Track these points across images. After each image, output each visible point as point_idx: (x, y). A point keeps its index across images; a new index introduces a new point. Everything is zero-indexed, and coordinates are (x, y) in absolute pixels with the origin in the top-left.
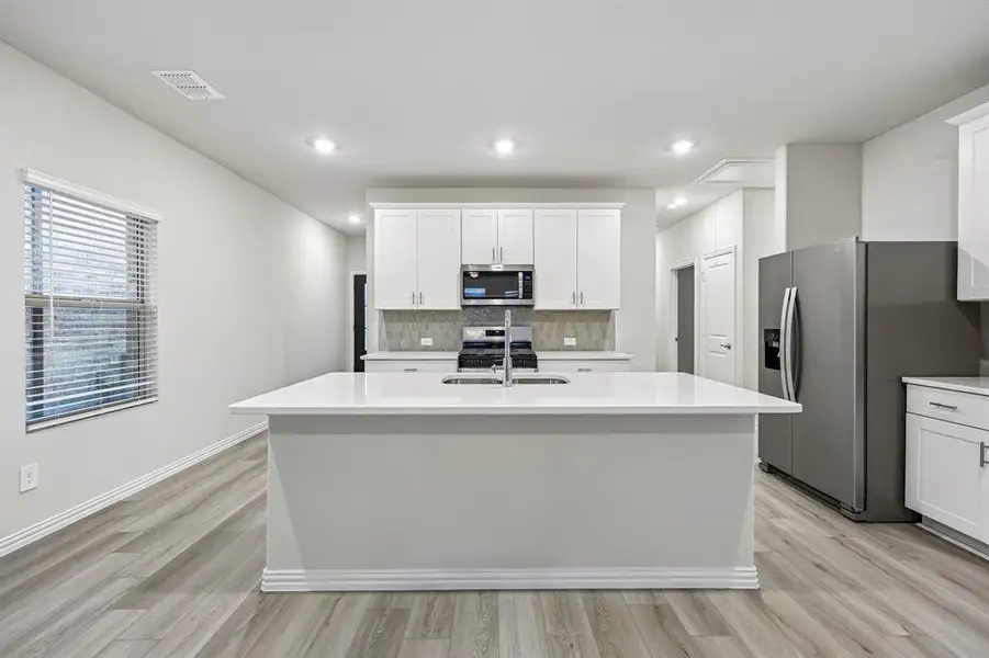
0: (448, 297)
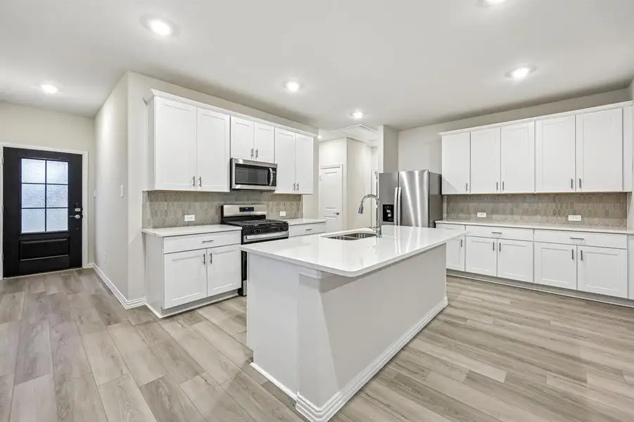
0: (220, 183)
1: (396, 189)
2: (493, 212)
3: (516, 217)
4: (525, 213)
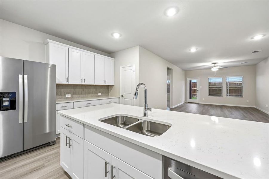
1: (21, 76)
2: (74, 94)
3: (83, 95)
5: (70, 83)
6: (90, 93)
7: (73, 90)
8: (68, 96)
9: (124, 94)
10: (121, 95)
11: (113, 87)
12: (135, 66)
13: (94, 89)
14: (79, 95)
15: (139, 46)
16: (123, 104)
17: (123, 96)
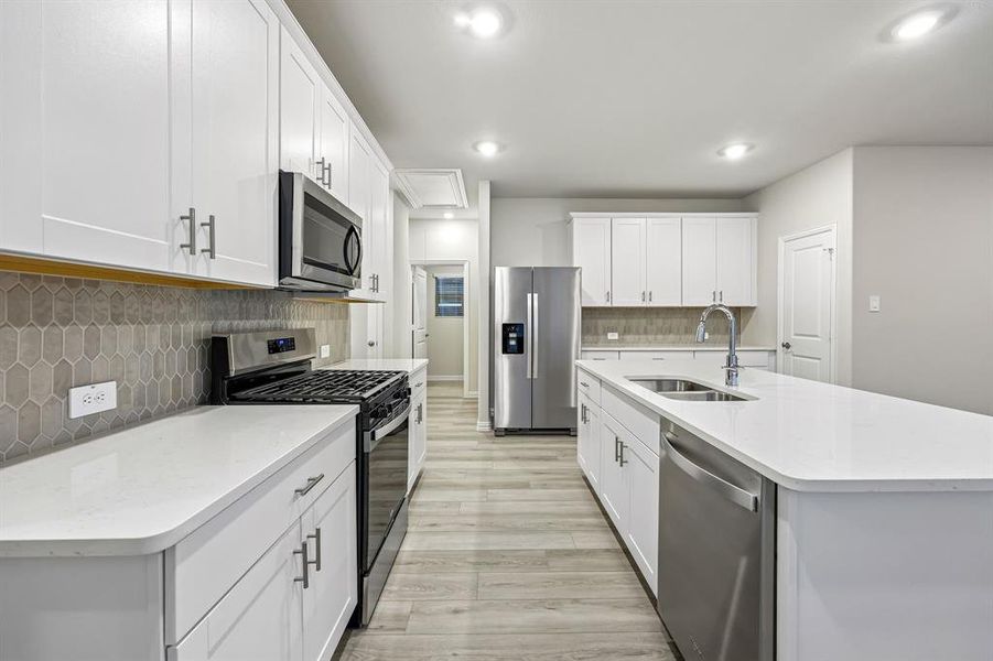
1: (529, 295)
2: (626, 331)
3: (651, 337)
4: (660, 331)
5: (615, 305)
6: (670, 332)
7: (623, 322)
8: (613, 336)
9: (792, 339)
10: (781, 340)
11: (755, 313)
12: (834, 230)
13: (685, 321)
14: (639, 334)
15: (851, 149)
16: (789, 374)
17: (787, 346)
